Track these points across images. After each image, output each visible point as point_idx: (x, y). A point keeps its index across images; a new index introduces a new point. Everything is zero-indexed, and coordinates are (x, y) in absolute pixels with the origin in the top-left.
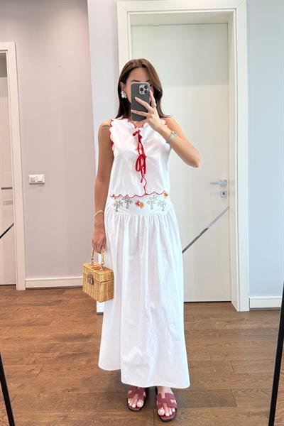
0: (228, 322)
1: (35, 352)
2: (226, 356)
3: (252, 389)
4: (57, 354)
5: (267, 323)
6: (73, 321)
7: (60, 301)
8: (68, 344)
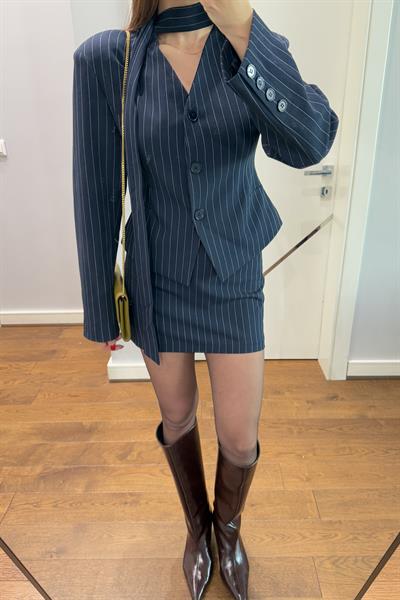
0: (313, 402)
1: (5, 464)
2: (308, 480)
3: (349, 557)
4: (39, 469)
5: (374, 407)
6: (69, 395)
7: (54, 352)
8: (60, 445)
